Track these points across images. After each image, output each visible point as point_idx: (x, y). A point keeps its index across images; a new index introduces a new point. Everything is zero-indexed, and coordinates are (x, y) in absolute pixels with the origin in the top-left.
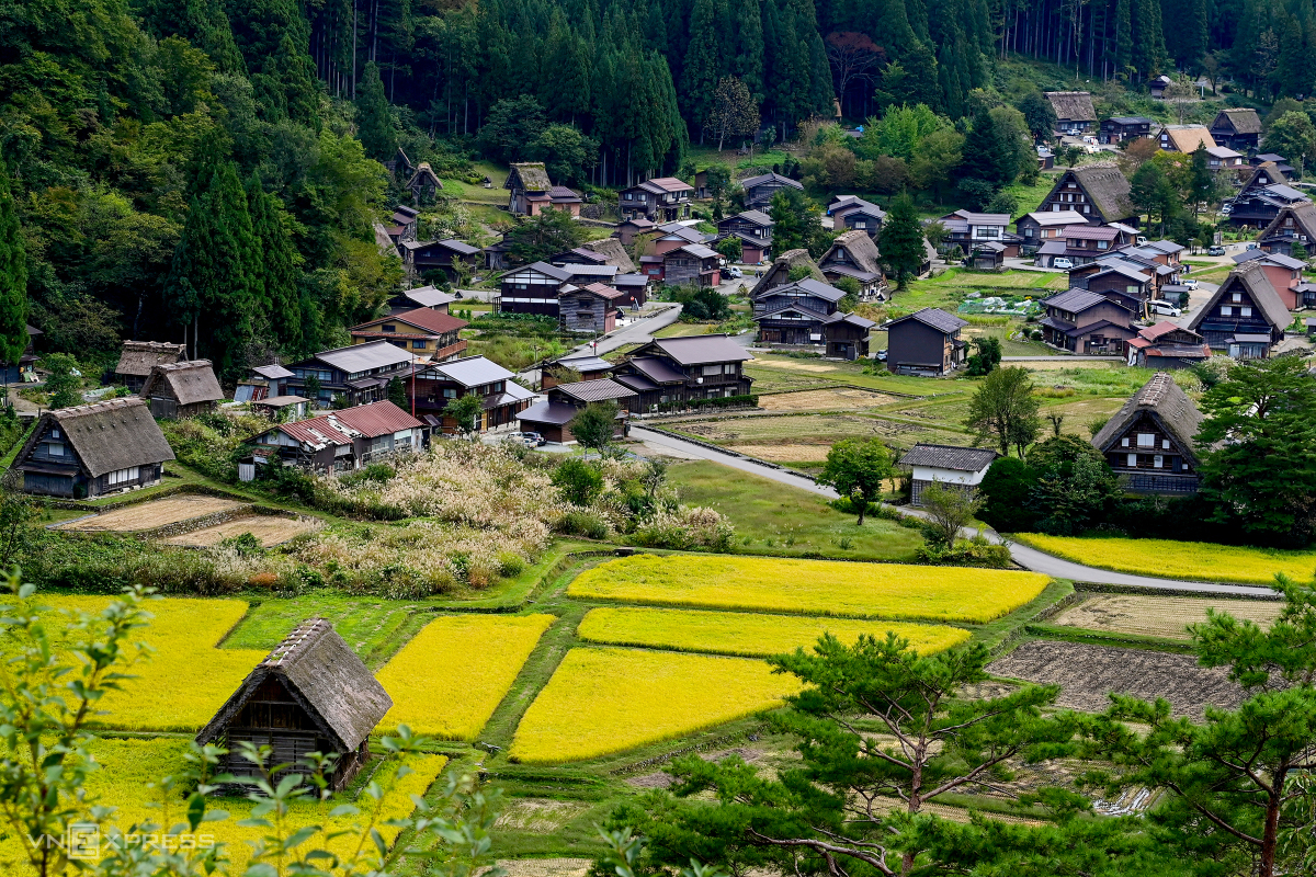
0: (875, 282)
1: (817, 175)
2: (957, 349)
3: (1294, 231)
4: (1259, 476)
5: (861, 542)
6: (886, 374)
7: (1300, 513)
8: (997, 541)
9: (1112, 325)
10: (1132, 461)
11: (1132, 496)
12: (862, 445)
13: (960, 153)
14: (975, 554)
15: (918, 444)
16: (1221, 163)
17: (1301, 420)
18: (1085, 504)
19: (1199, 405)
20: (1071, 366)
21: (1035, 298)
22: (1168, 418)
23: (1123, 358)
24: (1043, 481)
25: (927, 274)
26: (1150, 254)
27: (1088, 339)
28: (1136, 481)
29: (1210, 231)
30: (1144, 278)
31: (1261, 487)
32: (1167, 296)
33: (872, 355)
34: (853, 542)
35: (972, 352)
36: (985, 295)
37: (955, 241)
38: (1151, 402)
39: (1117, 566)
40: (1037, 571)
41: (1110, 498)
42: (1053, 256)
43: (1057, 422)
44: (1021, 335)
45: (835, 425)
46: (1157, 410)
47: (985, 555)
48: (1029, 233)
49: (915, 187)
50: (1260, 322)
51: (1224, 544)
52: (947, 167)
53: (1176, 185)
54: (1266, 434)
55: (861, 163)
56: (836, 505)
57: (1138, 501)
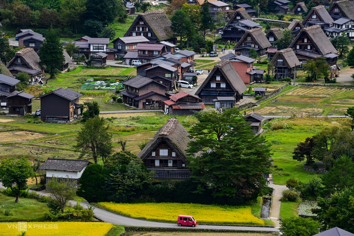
0: (38, 74)
1: (10, 18)
2: (77, 108)
3: (252, 43)
4: (219, 169)
5: (16, 211)
6: (40, 123)
7: (239, 188)
8: (87, 207)
9: (156, 94)
10: (157, 163)
11: (157, 181)
12: (17, 160)
13: (85, 7)
14: (75, 214)
15: (49, 159)
16: (219, 9)
17: (238, 140)
18: (133, 186)
19: (188, 134)
20: (135, 115)
21: (121, 81)
22: (174, 141)
23: (162, 111)
24: (112, 175)
25: (66, 70)
26: (178, 57)
27: (144, 101)
28: (159, 173)
29: (210, 45)
30: (174, 69)
31: (219, 174)
32: (186, 78)
33: (33, 113)
34: (12, 211)
35: (85, 110)
36: (96, 80)
37: (81, 52)
38: (166, 133)
39: (148, 217)
40: (107, 222)
41: (146, 183)
42: (131, 59)
43: (123, 144)
44: (112, 100)
45: (10, 150)
46: (169, 137)
47: (80, 214)
48: (120, 48)
49: (62, 25)
50: (230, 90)
51: (202, 204)
52: (79, 14)
53: (195, 22)
54: (221, 148)
55: (33, 12)
56: (5, 193)
57: (160, 183)
